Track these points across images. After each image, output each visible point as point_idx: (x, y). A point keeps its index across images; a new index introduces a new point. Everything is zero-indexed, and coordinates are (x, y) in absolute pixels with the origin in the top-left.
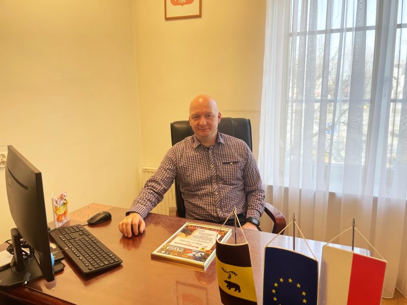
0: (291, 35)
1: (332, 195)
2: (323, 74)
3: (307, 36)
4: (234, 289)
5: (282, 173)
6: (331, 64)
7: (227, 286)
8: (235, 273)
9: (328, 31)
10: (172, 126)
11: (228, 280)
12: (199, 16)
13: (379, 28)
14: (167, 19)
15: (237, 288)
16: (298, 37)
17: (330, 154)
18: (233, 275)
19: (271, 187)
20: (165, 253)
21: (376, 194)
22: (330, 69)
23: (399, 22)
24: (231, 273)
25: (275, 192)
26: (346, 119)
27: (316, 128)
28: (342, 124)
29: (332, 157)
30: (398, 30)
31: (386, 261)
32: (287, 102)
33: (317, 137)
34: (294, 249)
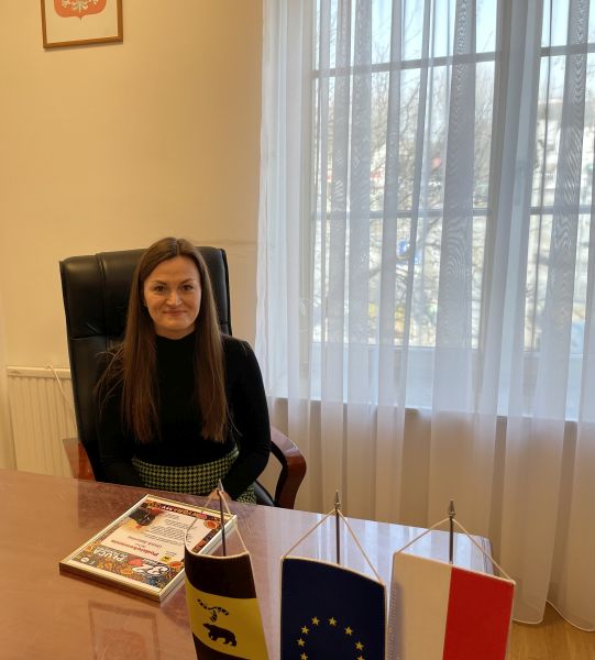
0: (316, 74)
1: (412, 415)
2: (388, 138)
3: (352, 77)
4: (224, 640)
5: (306, 370)
6: (403, 118)
7: (210, 635)
8: (224, 611)
9: (397, 65)
10: (63, 266)
11: (211, 623)
12: (118, 40)
13: (502, 56)
14: (48, 47)
15: (229, 637)
16: (332, 80)
17: (408, 308)
18: (220, 615)
19: (283, 403)
20: (87, 563)
21: (503, 411)
22: (402, 129)
23: (545, 43)
24: (216, 610)
25: (294, 414)
26: (439, 237)
27: (375, 257)
28: (431, 248)
29: (412, 314)
30: (544, 60)
31: (514, 582)
32: (313, 218)
33: (378, 277)
34: (338, 562)
